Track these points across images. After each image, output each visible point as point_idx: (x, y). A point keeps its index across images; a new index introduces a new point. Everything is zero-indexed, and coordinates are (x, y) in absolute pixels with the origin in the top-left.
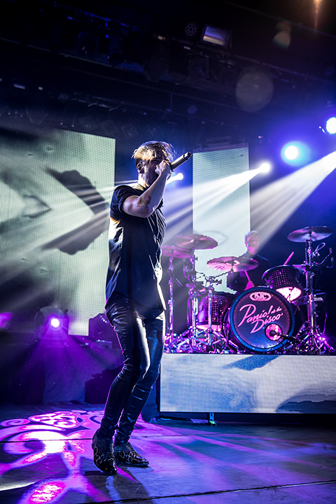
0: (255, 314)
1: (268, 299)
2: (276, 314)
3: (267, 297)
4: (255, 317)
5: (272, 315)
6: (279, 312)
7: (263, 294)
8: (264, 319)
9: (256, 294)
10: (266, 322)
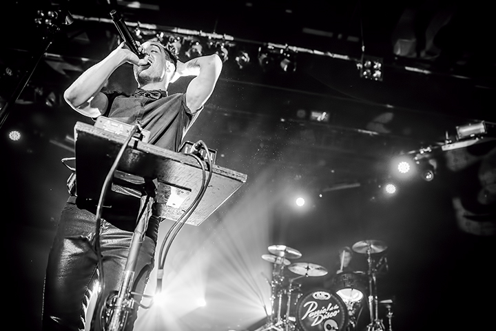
0: (316, 310)
1: (328, 298)
2: (333, 311)
3: (327, 296)
4: (316, 312)
5: (330, 312)
6: (337, 310)
7: (324, 294)
8: (323, 314)
9: (318, 293)
10: (325, 317)
